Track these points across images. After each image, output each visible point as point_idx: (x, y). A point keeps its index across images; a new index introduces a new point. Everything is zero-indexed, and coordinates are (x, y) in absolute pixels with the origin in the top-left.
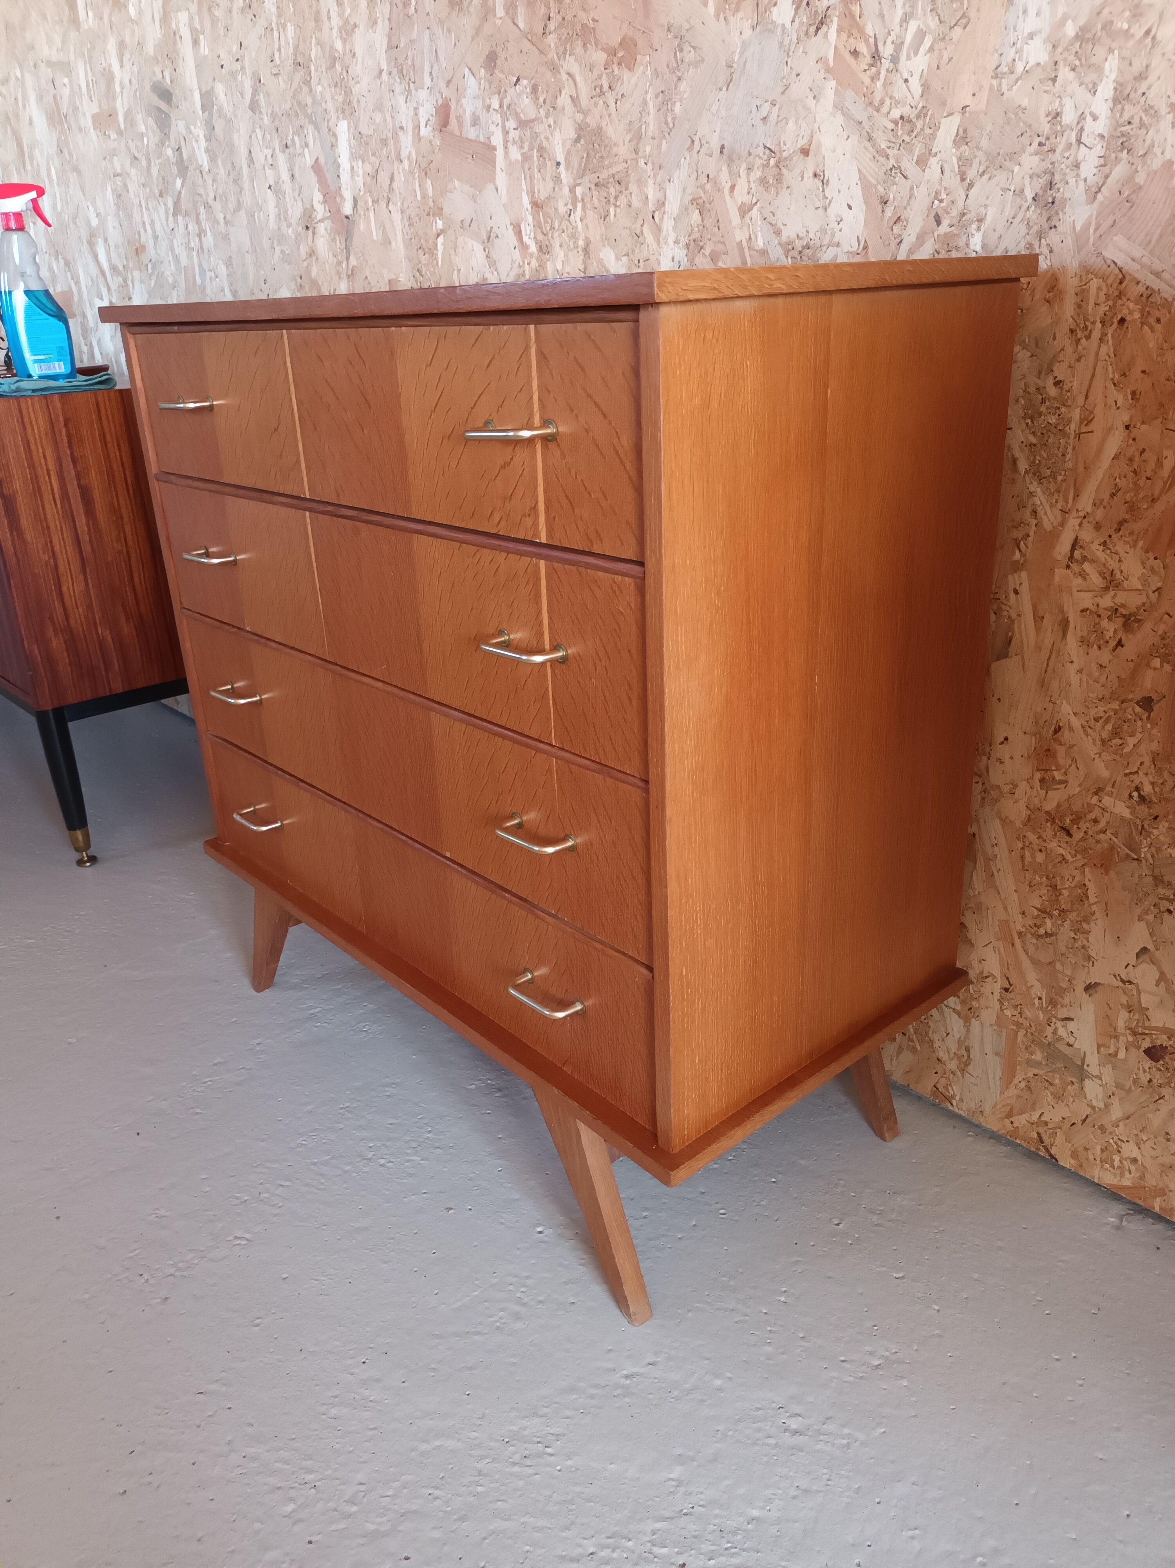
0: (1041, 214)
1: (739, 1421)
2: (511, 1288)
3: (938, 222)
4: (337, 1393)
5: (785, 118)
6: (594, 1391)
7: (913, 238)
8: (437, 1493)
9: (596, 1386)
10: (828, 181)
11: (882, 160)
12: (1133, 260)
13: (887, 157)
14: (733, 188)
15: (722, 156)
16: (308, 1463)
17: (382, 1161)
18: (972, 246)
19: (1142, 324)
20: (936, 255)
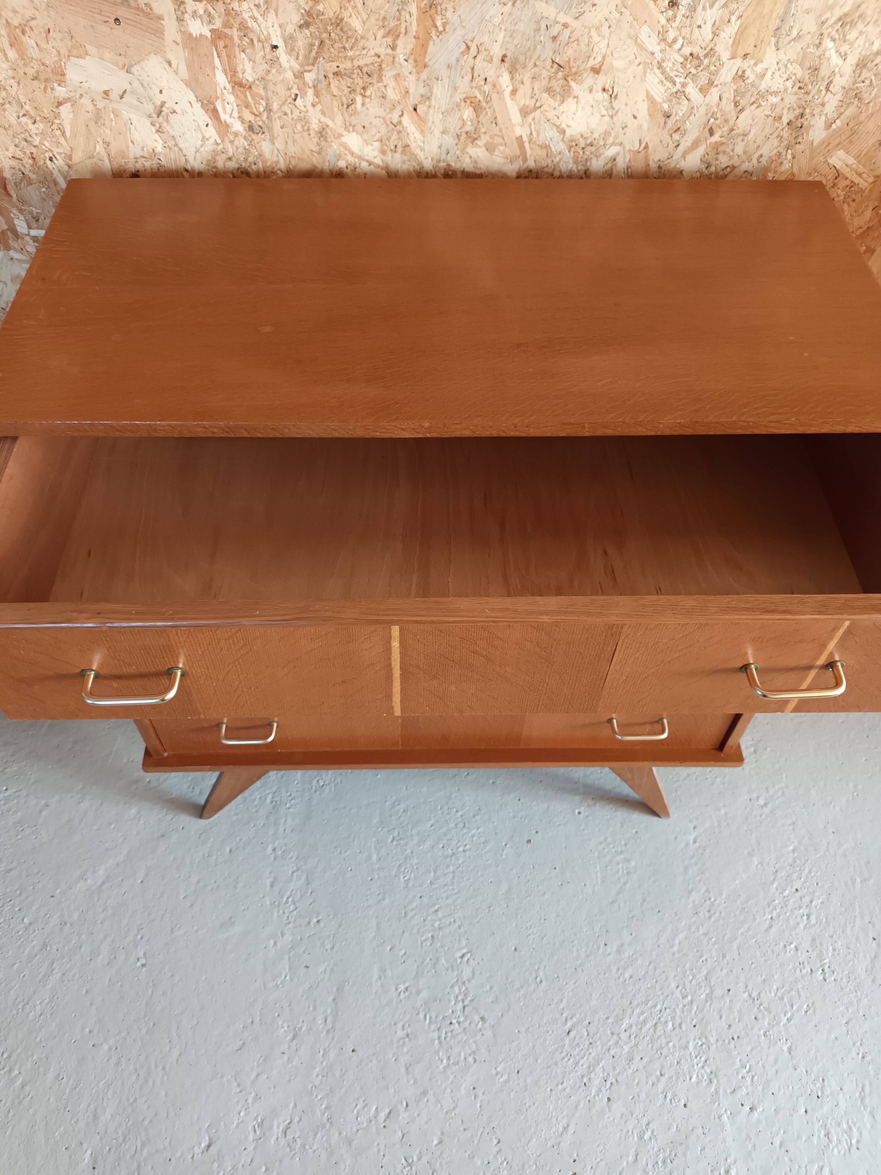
0: (791, 134)
1: (747, 819)
2: (606, 850)
3: (711, 133)
4: (616, 968)
5: (578, 40)
6: (693, 861)
7: (689, 144)
8: (704, 958)
9: (691, 858)
10: (616, 96)
11: (668, 84)
12: (847, 165)
13: (674, 83)
14: (514, 92)
15: (503, 64)
16: (650, 1004)
17: (461, 849)
18: (736, 151)
19: (844, 202)
20: (706, 156)
